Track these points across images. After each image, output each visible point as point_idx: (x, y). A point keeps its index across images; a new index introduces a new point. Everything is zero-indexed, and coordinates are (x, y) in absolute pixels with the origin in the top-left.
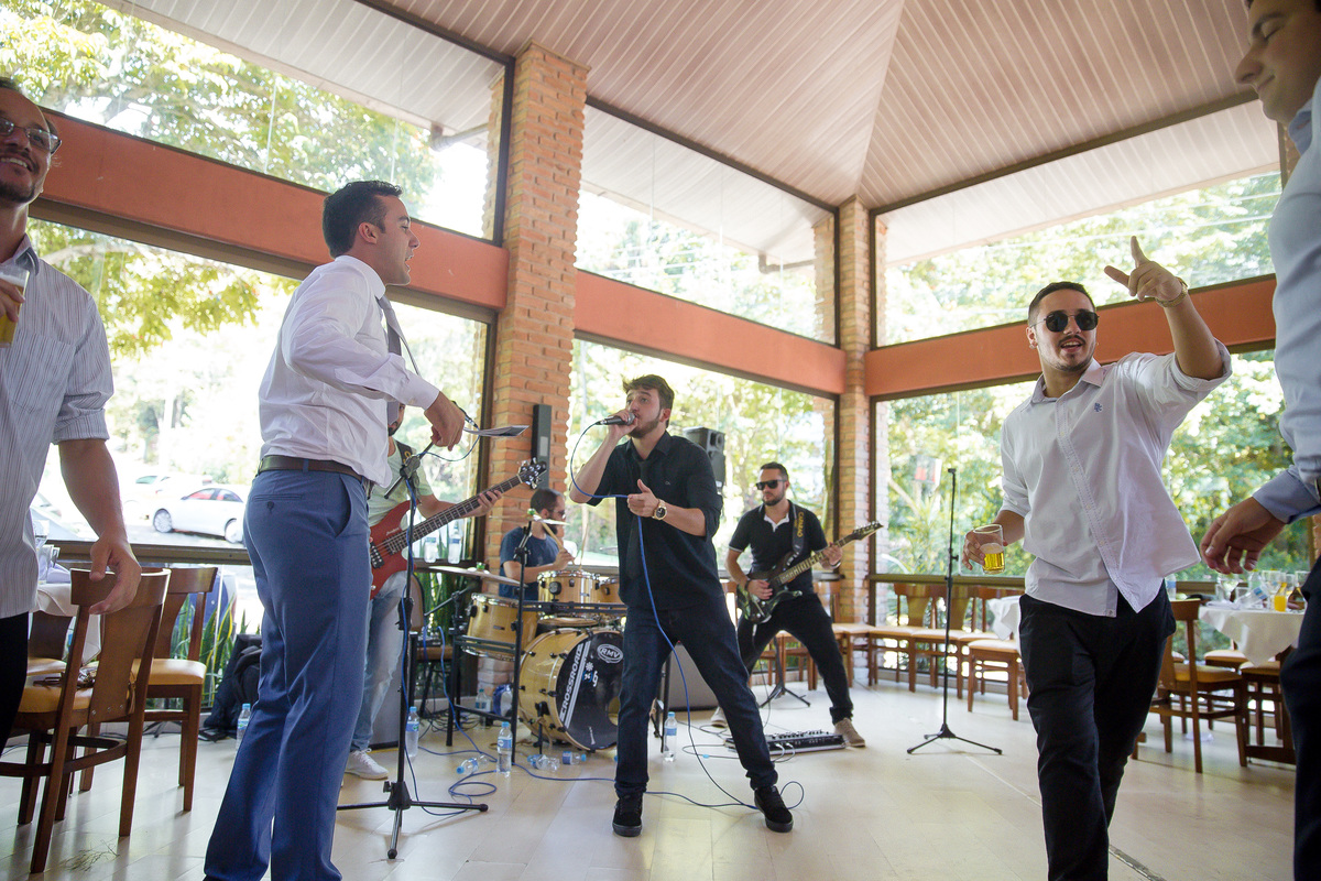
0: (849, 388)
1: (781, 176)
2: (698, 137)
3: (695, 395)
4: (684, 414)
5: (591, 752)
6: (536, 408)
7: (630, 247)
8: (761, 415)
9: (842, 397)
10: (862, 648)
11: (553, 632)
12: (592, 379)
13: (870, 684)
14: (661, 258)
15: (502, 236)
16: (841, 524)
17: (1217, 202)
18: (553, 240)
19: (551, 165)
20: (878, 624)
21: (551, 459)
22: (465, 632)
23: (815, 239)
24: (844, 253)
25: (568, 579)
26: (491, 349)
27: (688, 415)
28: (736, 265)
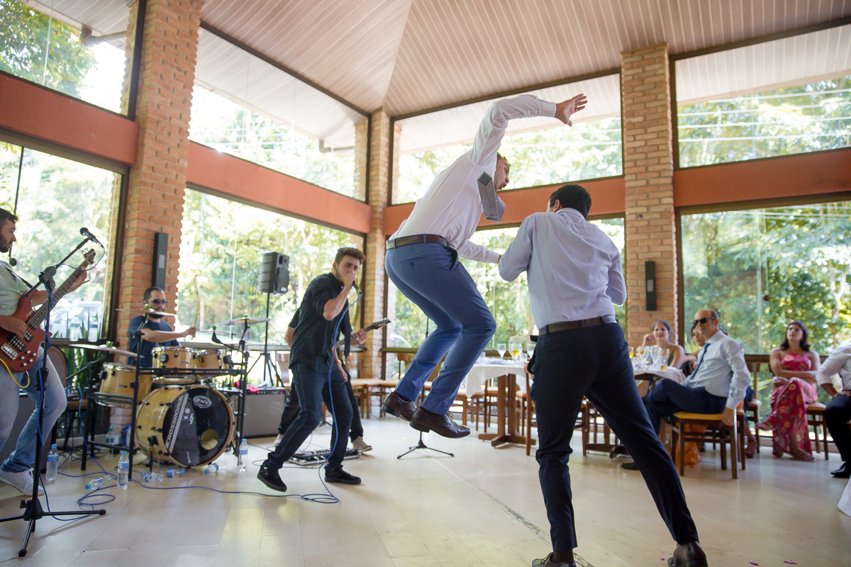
0: (373, 229)
1: (335, 90)
2: (280, 59)
3: (279, 230)
4: (271, 241)
5: (189, 468)
6: (157, 235)
7: (238, 128)
8: (323, 245)
9: (369, 235)
10: (376, 394)
11: (163, 388)
12: (208, 215)
13: (381, 416)
14: (259, 138)
15: (134, 113)
16: (366, 316)
17: (595, 132)
18: (173, 119)
19: (173, 67)
20: (387, 379)
21: (167, 270)
22: (98, 389)
23: (356, 133)
24: (373, 143)
25: (173, 352)
26: (124, 190)
27: (274, 243)
28: (309, 146)
